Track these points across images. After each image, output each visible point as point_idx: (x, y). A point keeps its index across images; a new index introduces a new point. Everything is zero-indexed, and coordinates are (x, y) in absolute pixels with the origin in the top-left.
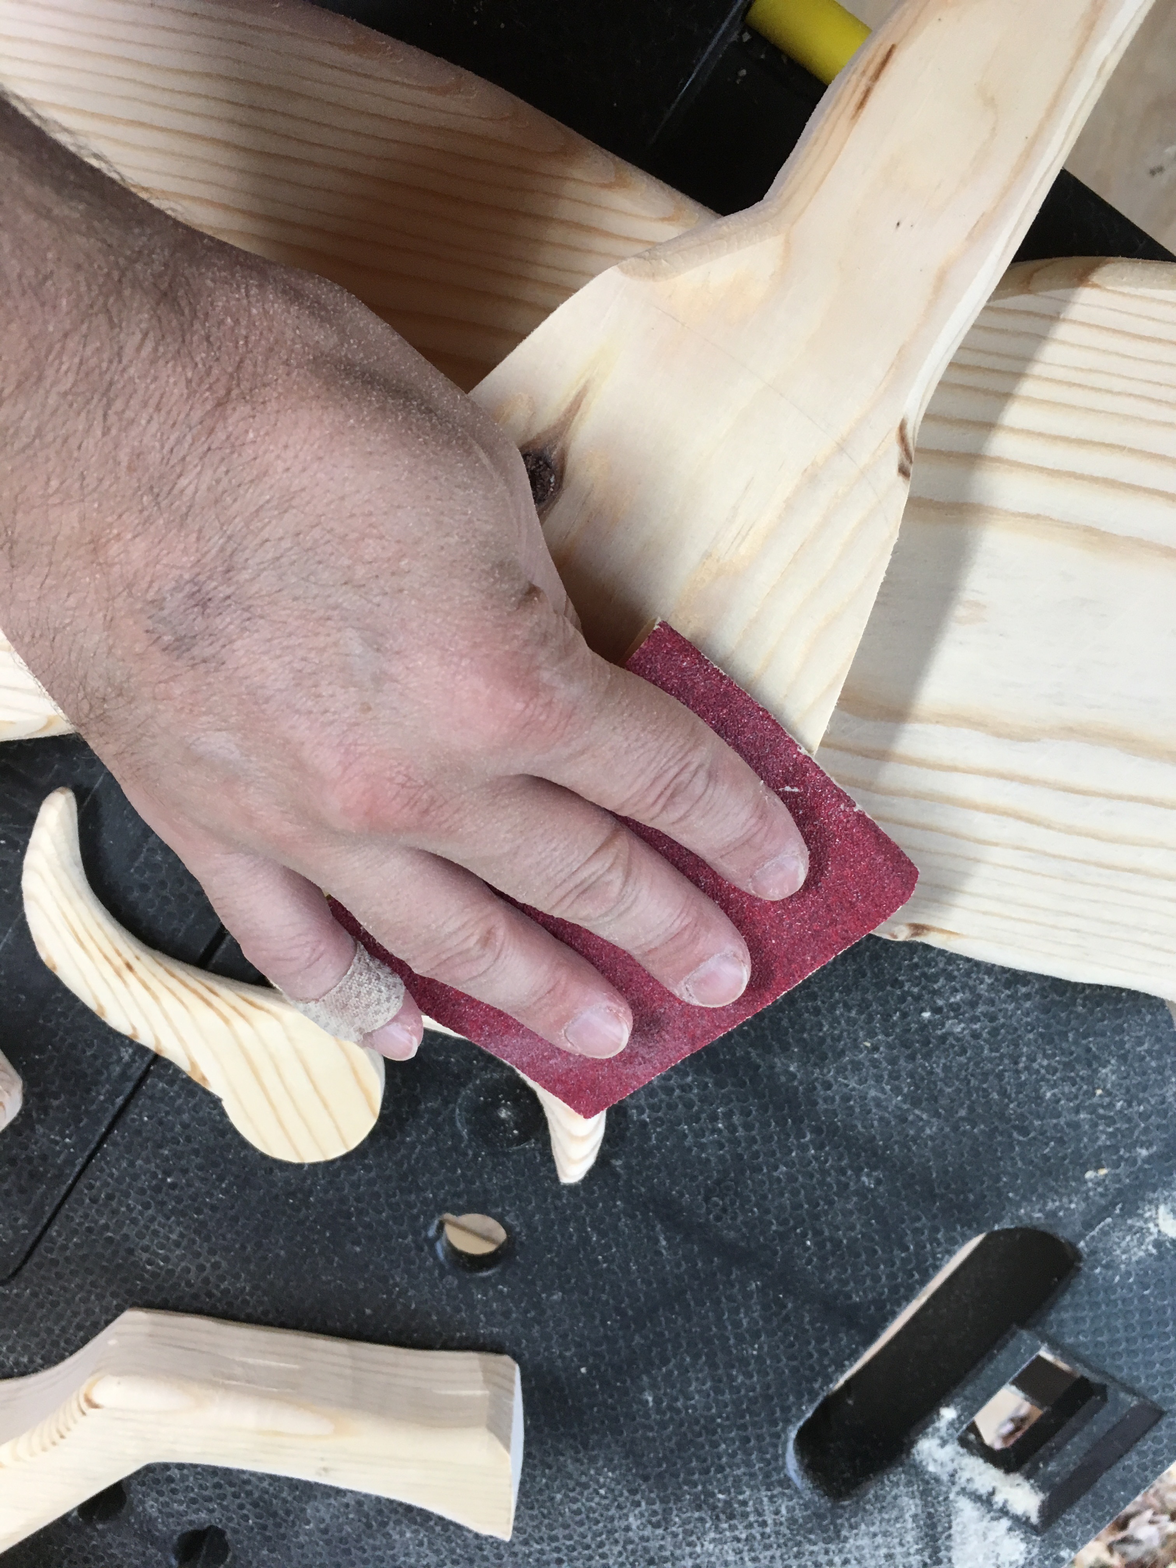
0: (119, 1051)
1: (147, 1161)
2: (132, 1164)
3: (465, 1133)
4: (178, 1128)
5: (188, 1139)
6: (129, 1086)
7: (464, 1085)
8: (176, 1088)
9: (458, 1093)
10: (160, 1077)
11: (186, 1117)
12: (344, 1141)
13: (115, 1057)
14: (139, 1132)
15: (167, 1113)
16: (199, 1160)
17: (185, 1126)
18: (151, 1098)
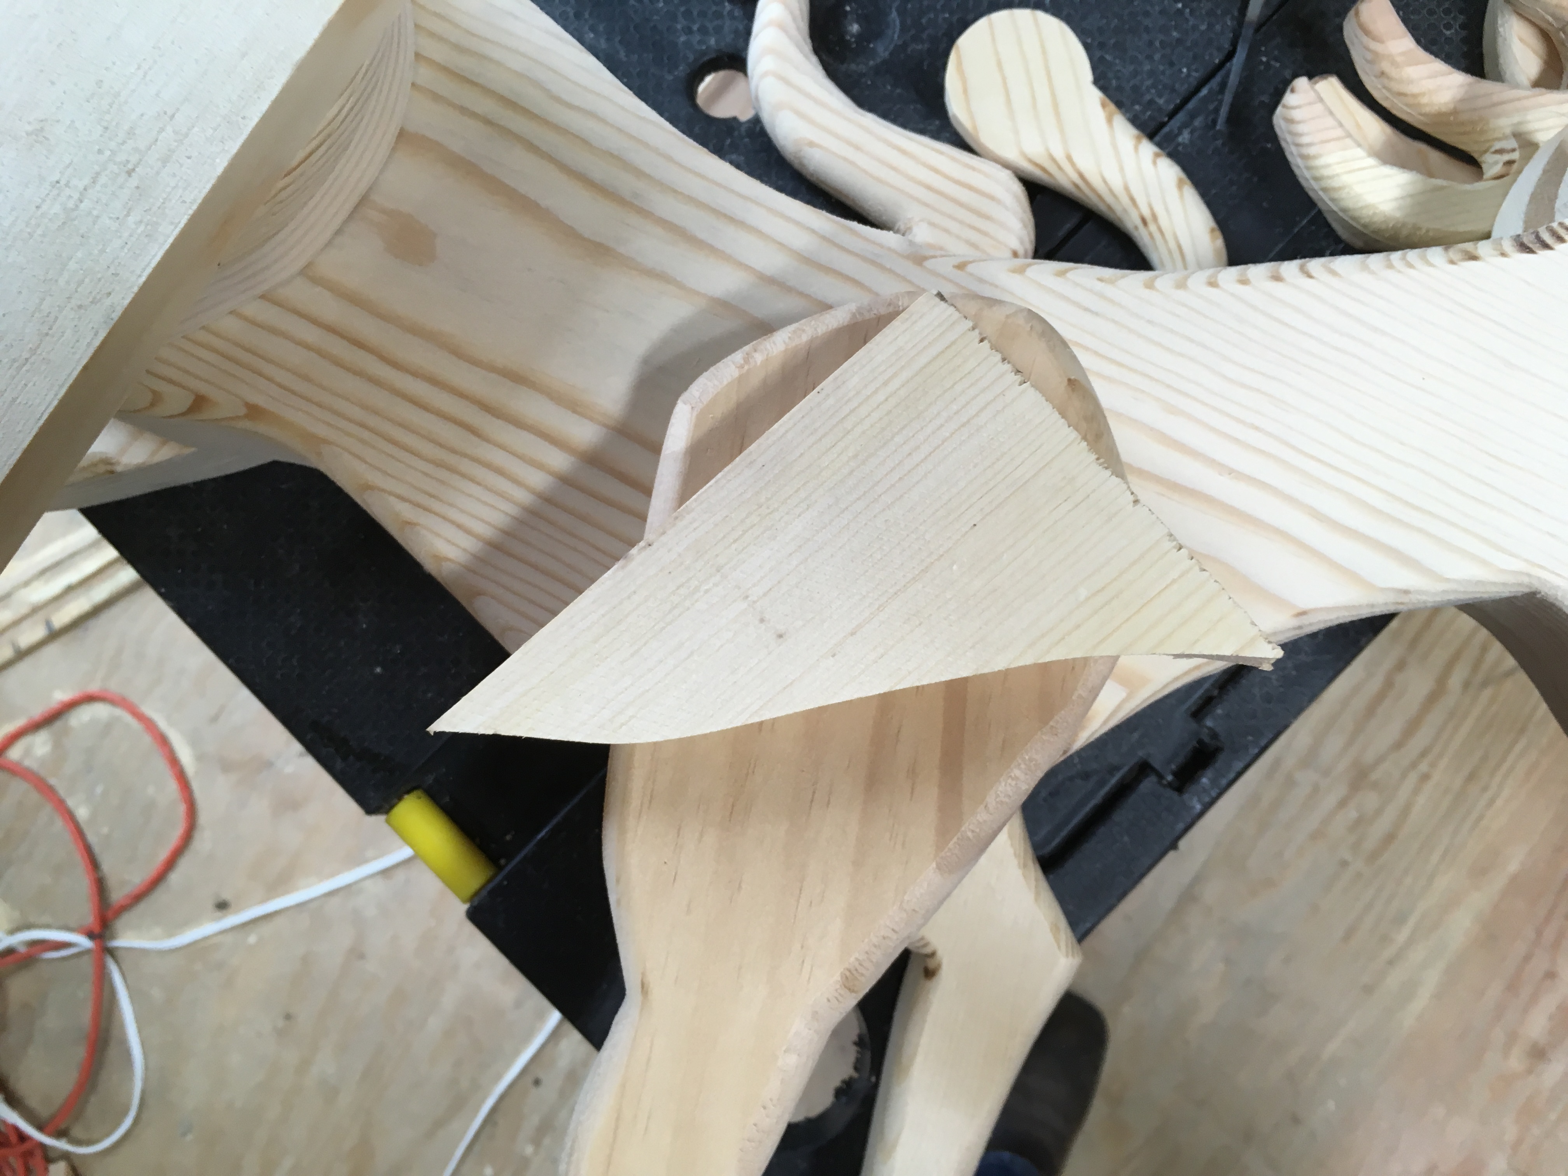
0: (1191, 141)
1: (1195, 28)
2: (1210, 26)
3: (894, 14)
4: (1157, 57)
5: (1150, 43)
6: (1190, 105)
7: (885, 62)
8: (1148, 97)
9: (891, 54)
10: (1160, 109)
11: (1147, 67)
12: (991, 26)
13: (1196, 134)
14: (1195, 57)
15: (1163, 73)
16: (1147, 22)
17: (1150, 58)
18: (1173, 90)
